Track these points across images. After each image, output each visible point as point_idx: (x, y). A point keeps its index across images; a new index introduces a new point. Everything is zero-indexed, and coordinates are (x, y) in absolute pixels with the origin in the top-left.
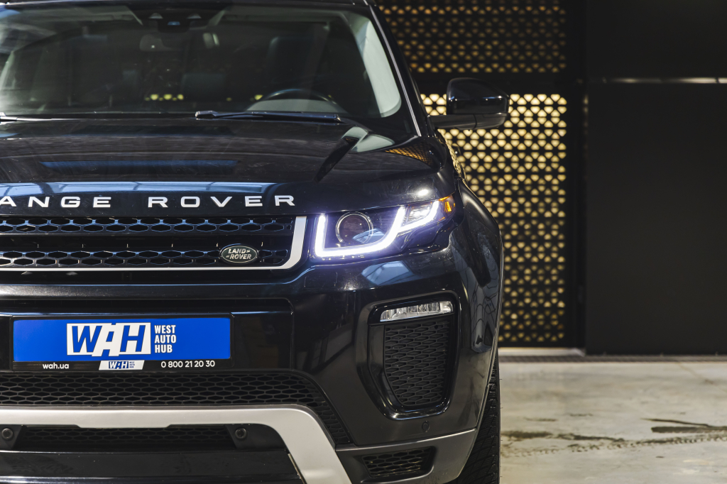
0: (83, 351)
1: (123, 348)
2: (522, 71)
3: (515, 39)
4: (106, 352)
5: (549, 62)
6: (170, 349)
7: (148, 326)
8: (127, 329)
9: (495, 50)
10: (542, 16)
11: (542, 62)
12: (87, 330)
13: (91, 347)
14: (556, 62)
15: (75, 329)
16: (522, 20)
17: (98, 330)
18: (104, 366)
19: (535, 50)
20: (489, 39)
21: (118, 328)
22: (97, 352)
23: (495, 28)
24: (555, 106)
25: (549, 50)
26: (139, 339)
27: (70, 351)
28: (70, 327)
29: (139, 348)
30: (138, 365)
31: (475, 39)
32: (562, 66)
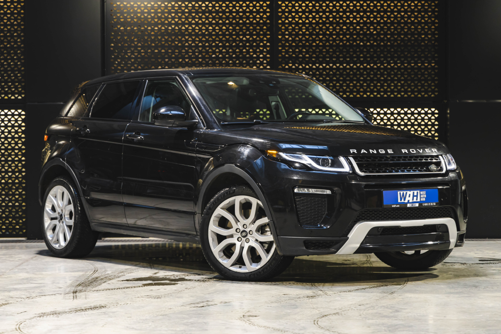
0: (403, 201)
1: (413, 200)
2: (416, 96)
3: (413, 80)
4: (409, 201)
5: (430, 92)
6: (424, 199)
7: (419, 191)
8: (414, 193)
9: (402, 86)
10: (426, 68)
11: (426, 92)
12: (403, 193)
13: (405, 200)
14: (433, 92)
15: (400, 193)
16: (416, 71)
17: (406, 193)
18: (409, 205)
19: (423, 86)
20: (399, 80)
21: (411, 193)
22: (406, 201)
23: (402, 74)
24: (433, 114)
25: (430, 86)
26: (417, 196)
27: (399, 201)
28: (399, 192)
29: (417, 200)
30: (417, 205)
31: (392, 80)
32: (436, 94)
